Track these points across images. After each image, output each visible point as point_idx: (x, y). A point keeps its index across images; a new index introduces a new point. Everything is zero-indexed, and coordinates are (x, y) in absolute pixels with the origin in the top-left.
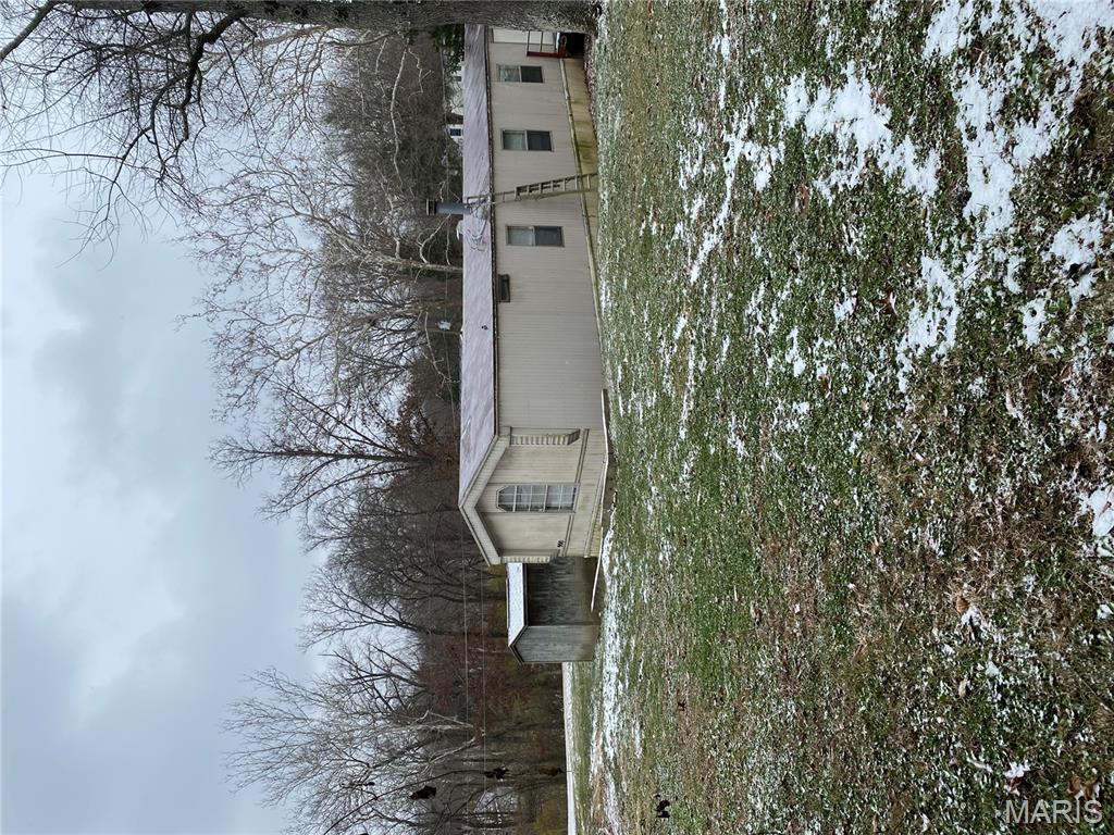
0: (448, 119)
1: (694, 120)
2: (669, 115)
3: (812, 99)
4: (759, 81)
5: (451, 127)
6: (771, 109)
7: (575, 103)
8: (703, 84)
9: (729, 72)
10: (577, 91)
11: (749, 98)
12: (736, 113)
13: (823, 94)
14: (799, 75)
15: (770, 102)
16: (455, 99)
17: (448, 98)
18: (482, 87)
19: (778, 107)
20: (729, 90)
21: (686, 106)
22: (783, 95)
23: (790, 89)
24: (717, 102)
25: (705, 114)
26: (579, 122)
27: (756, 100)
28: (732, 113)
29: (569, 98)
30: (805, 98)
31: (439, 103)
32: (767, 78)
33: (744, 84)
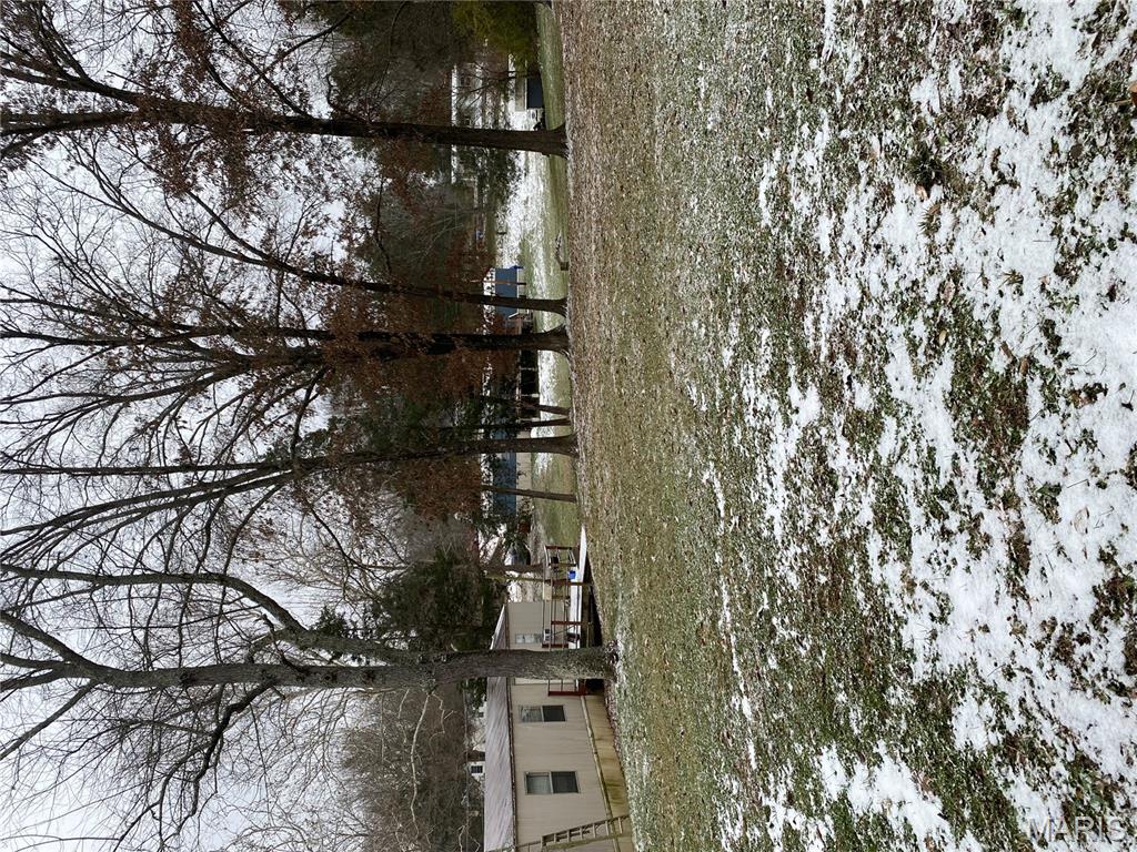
0: (469, 757)
1: (727, 776)
2: (699, 766)
3: (850, 773)
4: (788, 746)
5: (473, 764)
6: (807, 777)
7: (599, 739)
8: (730, 741)
9: (755, 734)
10: (599, 727)
11: (782, 762)
12: (771, 775)
13: (860, 769)
14: (829, 747)
15: (804, 770)
16: (477, 736)
17: (470, 735)
18: (505, 728)
19: (814, 776)
20: (760, 751)
21: (716, 760)
22: (817, 765)
23: (823, 759)
24: (749, 761)
25: (738, 772)
26: (605, 760)
27: (789, 765)
28: (766, 775)
29: (593, 735)
30: (842, 772)
31: (460, 742)
32: (796, 745)
33: (773, 747)
